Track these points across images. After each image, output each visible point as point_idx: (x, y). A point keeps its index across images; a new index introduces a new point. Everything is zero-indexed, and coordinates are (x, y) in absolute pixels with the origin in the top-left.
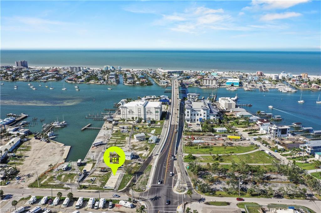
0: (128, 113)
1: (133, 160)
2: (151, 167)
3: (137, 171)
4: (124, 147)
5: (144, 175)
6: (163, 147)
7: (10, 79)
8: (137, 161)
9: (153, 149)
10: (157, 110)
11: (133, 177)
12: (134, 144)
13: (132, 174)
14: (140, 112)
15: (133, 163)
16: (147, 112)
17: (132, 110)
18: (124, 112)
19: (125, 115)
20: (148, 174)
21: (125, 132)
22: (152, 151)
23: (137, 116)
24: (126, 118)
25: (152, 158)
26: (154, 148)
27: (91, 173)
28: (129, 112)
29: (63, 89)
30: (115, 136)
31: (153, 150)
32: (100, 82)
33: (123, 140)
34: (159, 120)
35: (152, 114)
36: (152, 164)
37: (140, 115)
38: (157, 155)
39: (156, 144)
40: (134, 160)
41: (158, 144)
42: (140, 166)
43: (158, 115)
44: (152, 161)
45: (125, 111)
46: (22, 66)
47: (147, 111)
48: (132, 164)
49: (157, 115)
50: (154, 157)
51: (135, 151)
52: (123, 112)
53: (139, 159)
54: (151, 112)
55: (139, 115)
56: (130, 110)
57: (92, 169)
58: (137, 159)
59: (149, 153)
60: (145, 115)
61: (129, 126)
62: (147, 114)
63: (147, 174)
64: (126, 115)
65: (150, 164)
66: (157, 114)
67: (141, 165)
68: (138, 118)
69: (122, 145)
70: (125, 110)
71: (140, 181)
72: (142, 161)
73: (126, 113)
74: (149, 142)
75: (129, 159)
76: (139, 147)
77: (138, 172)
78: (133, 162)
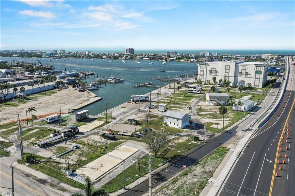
0: (208, 73)
1: (185, 130)
2: (226, 153)
3: (183, 154)
4: (180, 109)
5: (198, 169)
6: (265, 118)
7: (112, 58)
8: (195, 133)
9: (239, 119)
10: (259, 69)
11: (161, 167)
12: (202, 108)
13: (166, 159)
14: (228, 71)
15: (183, 136)
16: (241, 72)
17: (215, 68)
18: (203, 71)
19: (203, 75)
20: (211, 169)
21: (195, 93)
22: (237, 123)
23: (223, 78)
24: (205, 80)
25: (235, 135)
26: (244, 119)
27: (85, 135)
28: (211, 71)
29: (150, 63)
30: (176, 95)
31: (240, 121)
32: (191, 60)
33: (185, 101)
34: (261, 86)
35: (249, 76)
36: (229, 146)
37: (228, 77)
38: (249, 130)
39: (249, 113)
40: (188, 130)
41: (253, 114)
42: (196, 145)
43: (259, 79)
44: (233, 139)
45: (205, 70)
46: (130, 53)
47: (240, 70)
48: (180, 136)
49: (257, 78)
50: (239, 133)
51: (199, 117)
52: (201, 71)
53: (201, 130)
54: (247, 73)
55: (225, 76)
56: (212, 68)
57: (95, 130)
58: (197, 131)
59: (229, 125)
60: (236, 77)
61: (206, 88)
62: (239, 75)
63: (208, 169)
64: (205, 76)
65: (223, 145)
66: (258, 76)
67: (199, 143)
68: (223, 81)
69: (180, 106)
70: (205, 68)
71: (178, 184)
72: (206, 136)
73: (205, 74)
74: (234, 108)
75: (177, 127)
76: (211, 113)
77: (185, 157)
78: (182, 134)
